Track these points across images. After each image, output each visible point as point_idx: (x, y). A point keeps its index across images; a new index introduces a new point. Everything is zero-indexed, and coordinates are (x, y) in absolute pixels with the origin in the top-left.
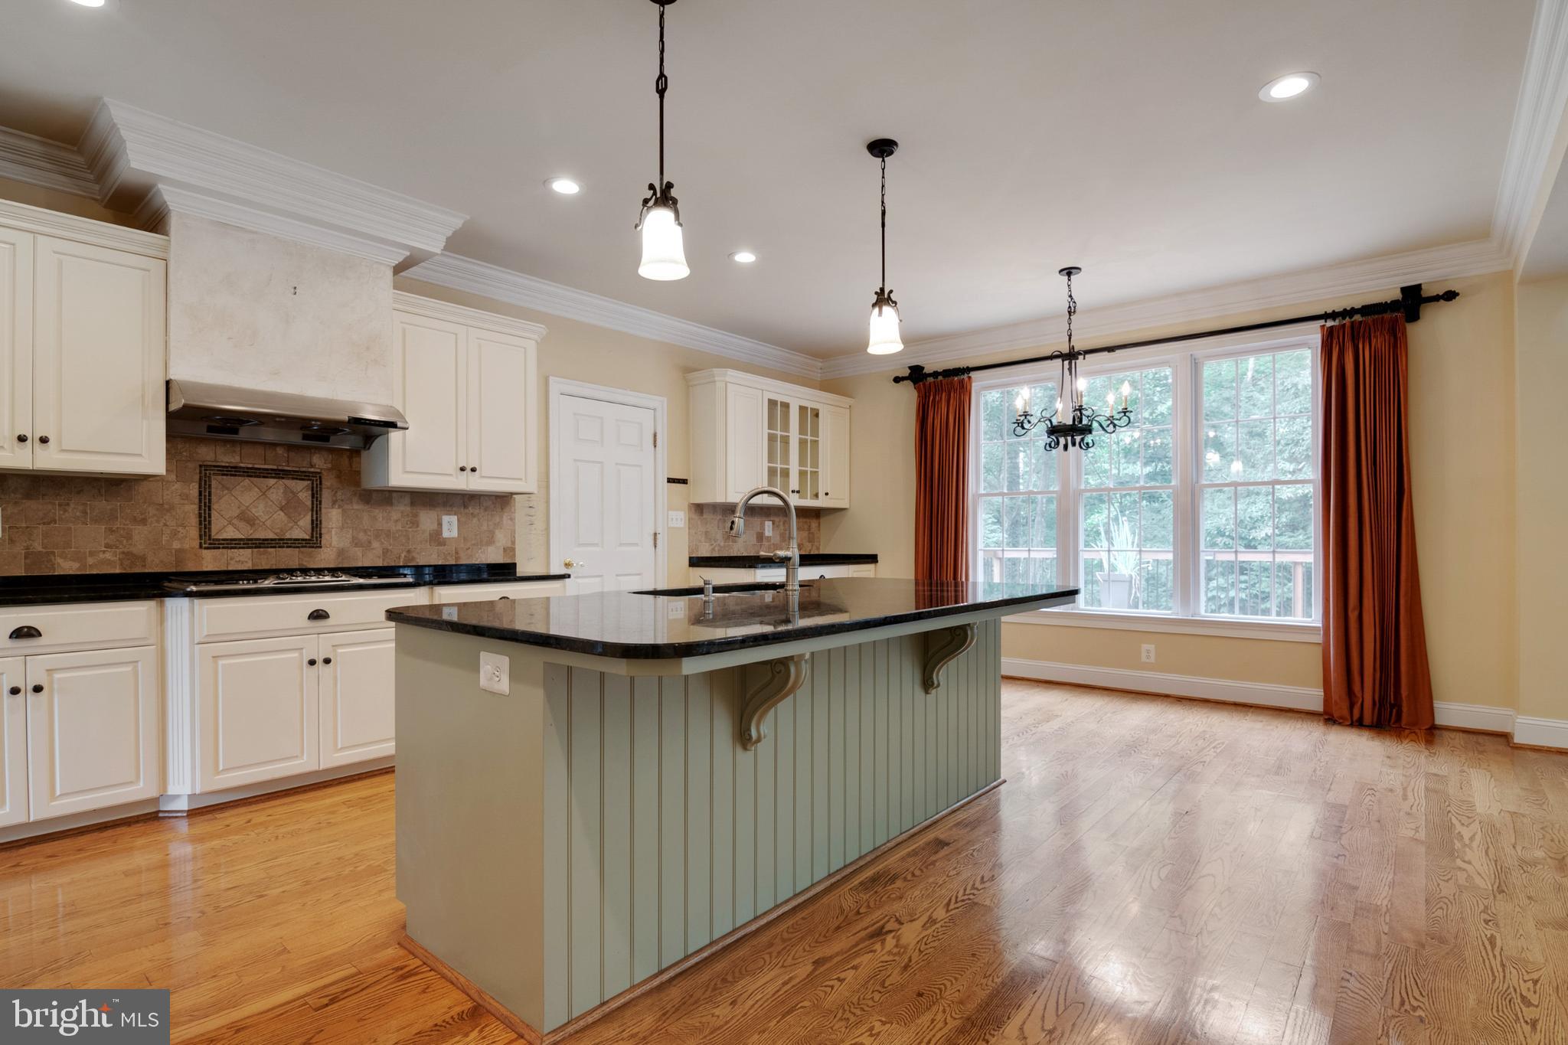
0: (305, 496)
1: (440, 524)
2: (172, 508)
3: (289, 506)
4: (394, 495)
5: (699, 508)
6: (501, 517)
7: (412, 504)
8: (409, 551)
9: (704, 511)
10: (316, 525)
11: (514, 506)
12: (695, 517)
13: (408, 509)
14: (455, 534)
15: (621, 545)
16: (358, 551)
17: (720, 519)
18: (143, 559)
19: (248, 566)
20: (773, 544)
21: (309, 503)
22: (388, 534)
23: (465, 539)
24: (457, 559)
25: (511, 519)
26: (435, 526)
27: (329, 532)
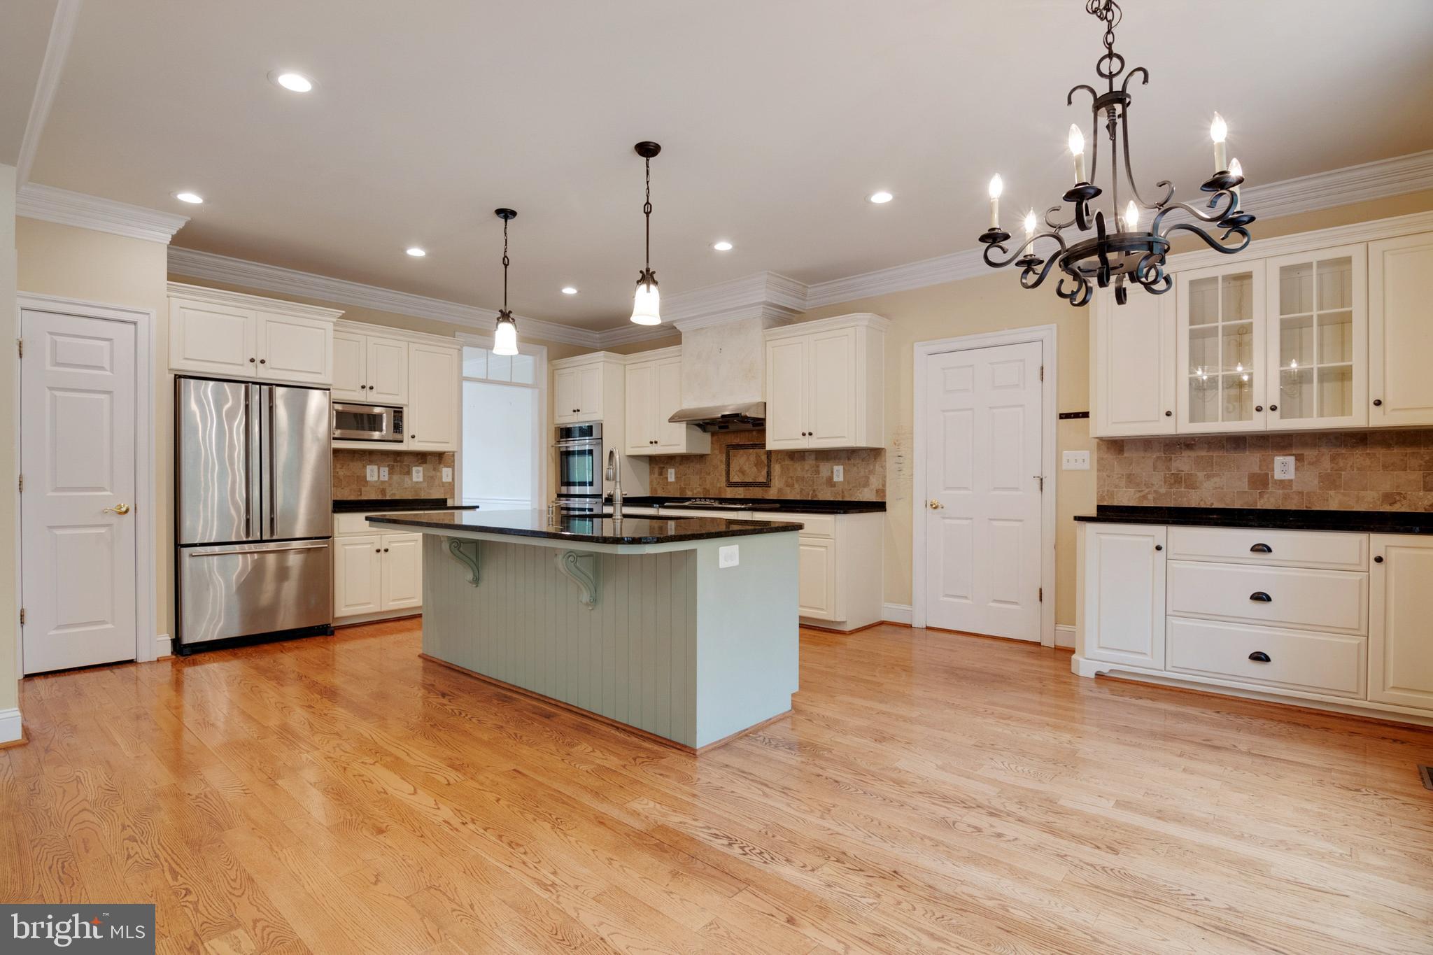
0: (764, 458)
1: (832, 472)
2: (717, 468)
3: (758, 464)
4: (806, 454)
5: (1116, 445)
6: (874, 466)
7: (816, 459)
8: (814, 491)
9: (1125, 448)
10: (769, 474)
11: (885, 455)
12: (1110, 457)
13: (814, 462)
14: (841, 479)
15: (995, 489)
16: (788, 490)
17: (1158, 458)
18: (709, 491)
19: (742, 497)
20: (1301, 493)
21: (766, 462)
22: (803, 479)
23: (848, 483)
24: (843, 497)
25: (882, 467)
26: (829, 474)
27: (775, 478)
